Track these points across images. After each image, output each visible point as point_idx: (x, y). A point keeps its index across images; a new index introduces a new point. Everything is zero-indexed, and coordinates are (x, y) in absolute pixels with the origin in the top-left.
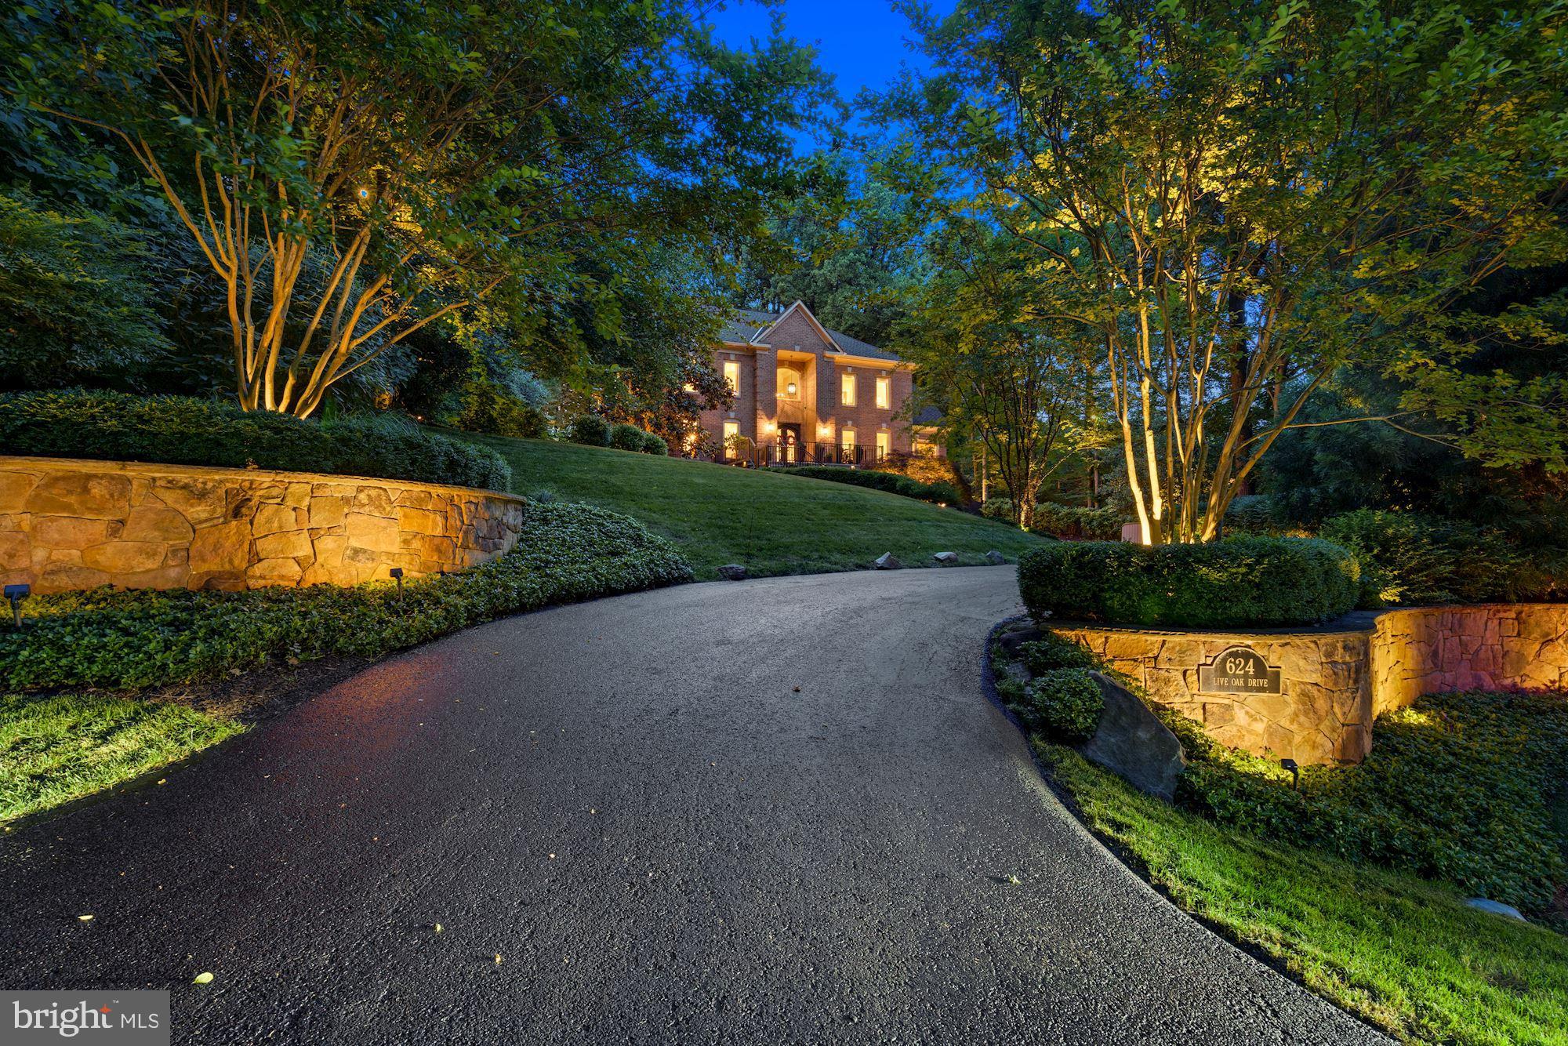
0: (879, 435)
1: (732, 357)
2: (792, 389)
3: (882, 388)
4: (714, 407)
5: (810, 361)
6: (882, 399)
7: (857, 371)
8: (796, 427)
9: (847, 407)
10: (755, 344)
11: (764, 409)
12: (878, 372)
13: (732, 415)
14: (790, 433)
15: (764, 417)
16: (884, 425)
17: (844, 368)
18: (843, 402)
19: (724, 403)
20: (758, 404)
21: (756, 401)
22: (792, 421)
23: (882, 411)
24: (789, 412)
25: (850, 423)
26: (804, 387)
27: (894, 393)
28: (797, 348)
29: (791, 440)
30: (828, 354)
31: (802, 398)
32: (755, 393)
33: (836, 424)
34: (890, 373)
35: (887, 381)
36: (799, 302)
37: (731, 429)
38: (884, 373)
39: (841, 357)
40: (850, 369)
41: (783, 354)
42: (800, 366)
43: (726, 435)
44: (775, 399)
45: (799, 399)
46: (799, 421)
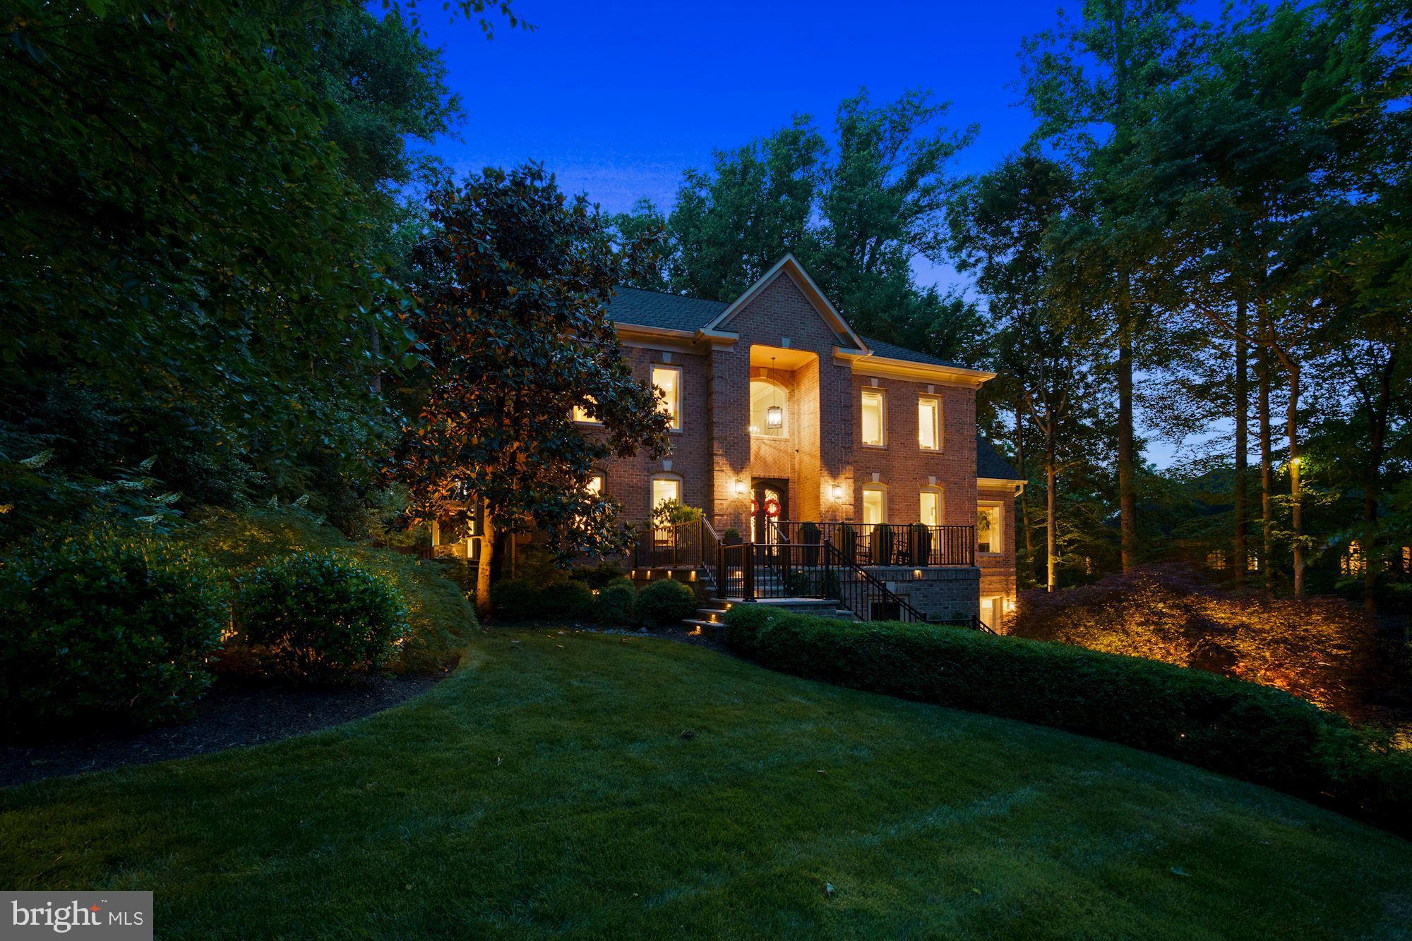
0: (923, 496)
1: (667, 358)
2: (774, 418)
3: (927, 413)
4: (626, 451)
5: (807, 366)
6: (928, 436)
7: (888, 386)
8: (781, 485)
9: (870, 449)
10: (708, 331)
11: (727, 454)
12: (921, 388)
13: (667, 465)
14: (770, 495)
15: (727, 468)
16: (932, 480)
17: (864, 381)
18: (864, 440)
19: (648, 442)
20: (716, 445)
21: (711, 439)
22: (775, 474)
23: (929, 455)
24: (769, 459)
25: (876, 476)
26: (795, 415)
27: (947, 424)
28: (786, 341)
29: (772, 509)
30: (840, 353)
31: (791, 433)
32: (709, 425)
33: (856, 480)
34: (941, 390)
35: (935, 403)
36: (789, 257)
37: (665, 491)
38: (931, 389)
39: (863, 360)
40: (875, 382)
41: (760, 354)
42: (788, 377)
43: (657, 504)
44: (748, 435)
45: (785, 434)
46: (786, 474)
